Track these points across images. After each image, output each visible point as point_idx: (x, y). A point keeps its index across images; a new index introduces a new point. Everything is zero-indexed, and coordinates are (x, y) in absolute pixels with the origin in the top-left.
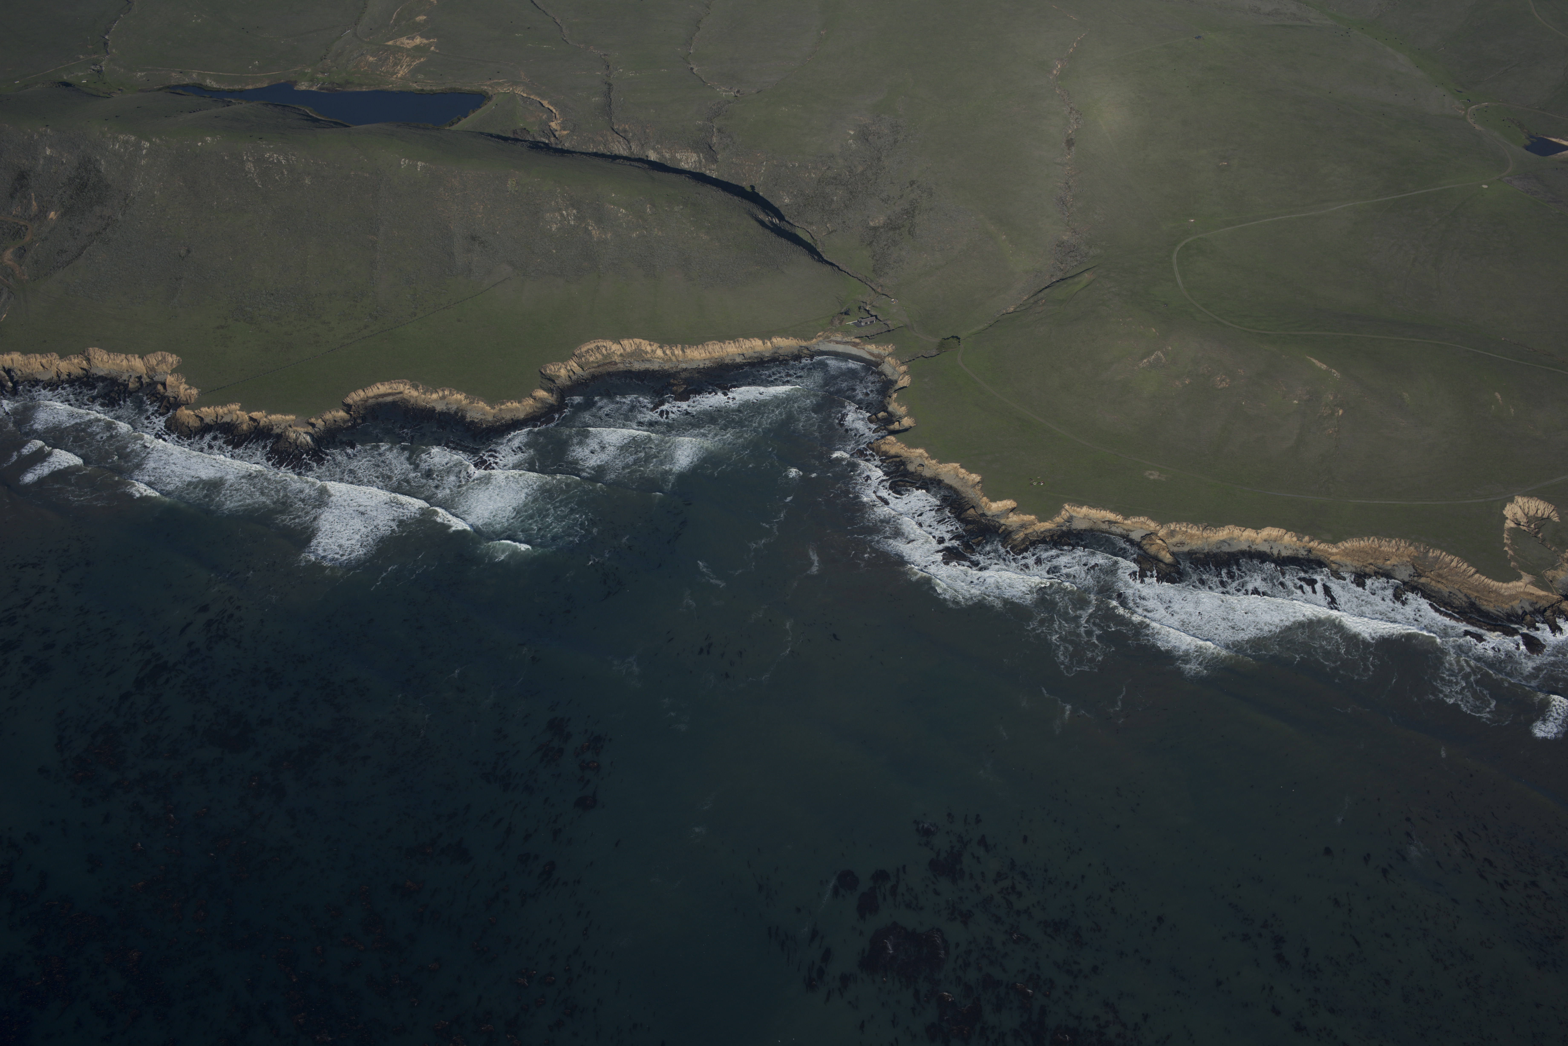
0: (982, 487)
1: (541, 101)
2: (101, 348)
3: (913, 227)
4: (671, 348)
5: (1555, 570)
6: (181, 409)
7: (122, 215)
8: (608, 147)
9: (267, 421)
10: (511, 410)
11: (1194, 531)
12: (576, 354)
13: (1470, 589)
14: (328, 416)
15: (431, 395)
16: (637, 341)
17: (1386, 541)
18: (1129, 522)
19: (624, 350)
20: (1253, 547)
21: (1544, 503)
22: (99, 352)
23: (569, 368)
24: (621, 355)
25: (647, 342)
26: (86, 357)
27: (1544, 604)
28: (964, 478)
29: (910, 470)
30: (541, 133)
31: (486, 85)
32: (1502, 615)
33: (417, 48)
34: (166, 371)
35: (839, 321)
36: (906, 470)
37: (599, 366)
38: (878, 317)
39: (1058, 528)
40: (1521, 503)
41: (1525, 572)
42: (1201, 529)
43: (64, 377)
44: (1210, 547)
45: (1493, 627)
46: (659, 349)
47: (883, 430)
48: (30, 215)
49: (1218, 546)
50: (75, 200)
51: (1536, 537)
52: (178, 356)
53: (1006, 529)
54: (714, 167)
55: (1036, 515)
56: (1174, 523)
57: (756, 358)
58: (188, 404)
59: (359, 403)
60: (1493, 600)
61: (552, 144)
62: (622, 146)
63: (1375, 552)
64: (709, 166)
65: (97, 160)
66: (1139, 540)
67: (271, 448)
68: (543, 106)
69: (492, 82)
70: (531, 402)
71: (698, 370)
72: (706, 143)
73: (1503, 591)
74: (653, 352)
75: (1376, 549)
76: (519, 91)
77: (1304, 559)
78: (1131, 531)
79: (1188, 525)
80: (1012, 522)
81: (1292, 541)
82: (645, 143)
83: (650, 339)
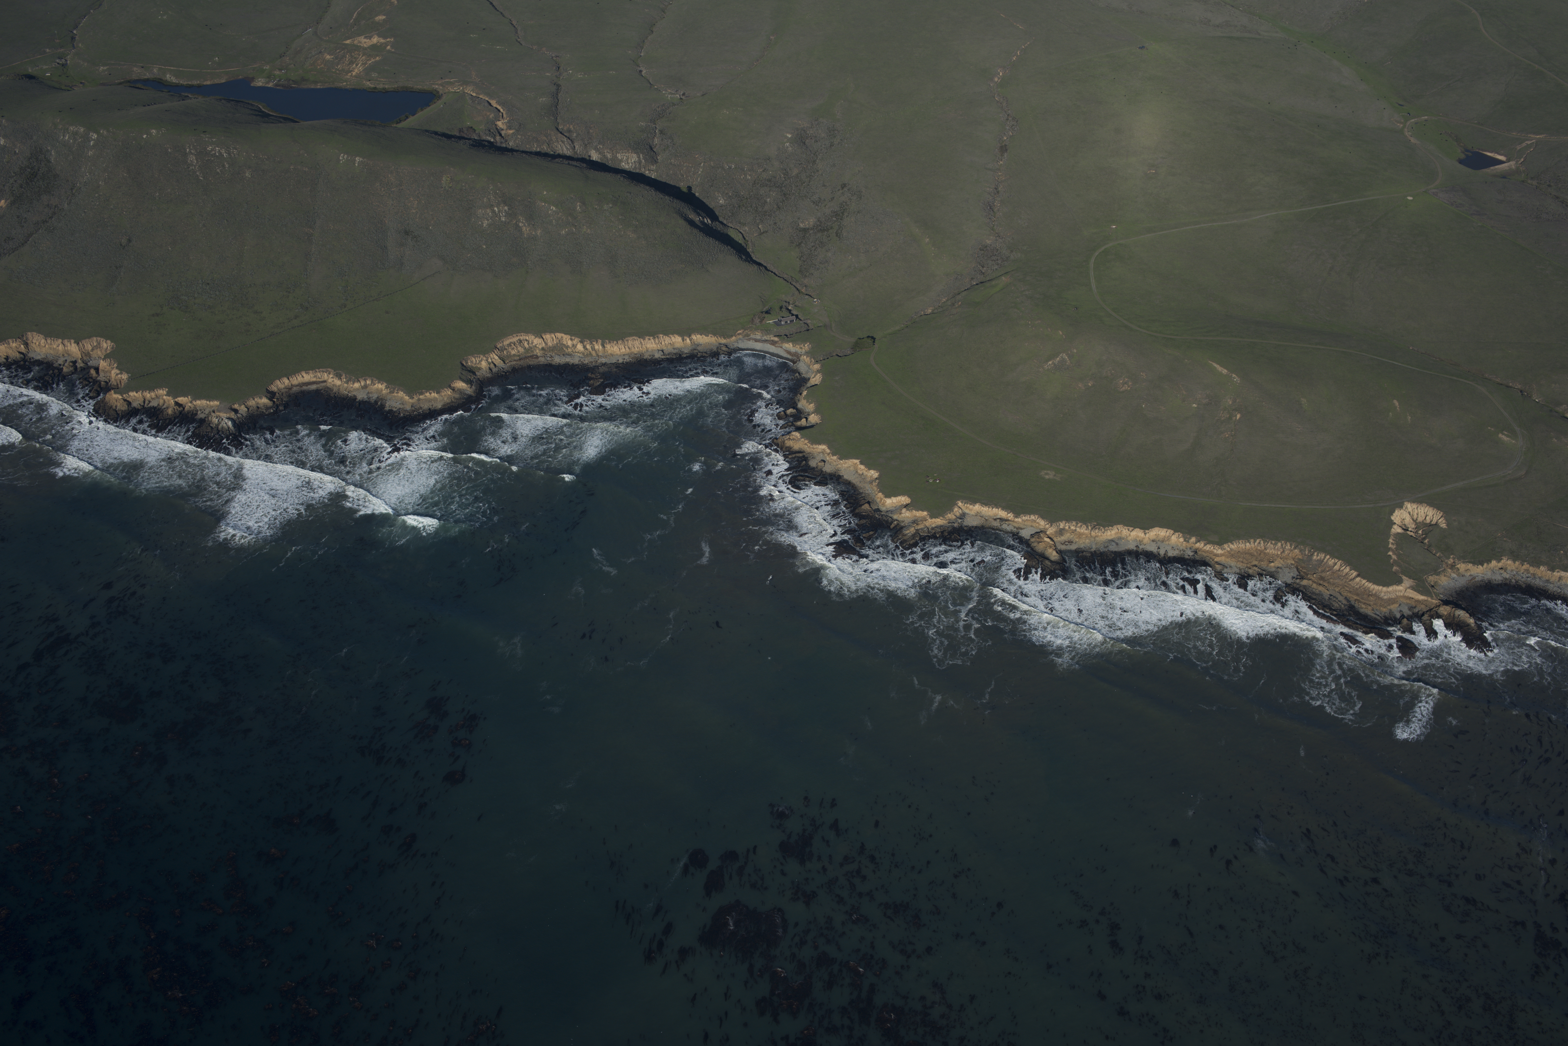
0: (879, 483)
1: (489, 101)
2: (39, 333)
3: (841, 229)
4: (591, 343)
5: (1437, 575)
6: (110, 393)
7: (68, 204)
8: (552, 147)
9: (192, 406)
10: (430, 400)
11: (1083, 530)
12: (498, 346)
13: (1350, 592)
14: (252, 403)
15: (353, 384)
16: (559, 335)
17: (1271, 543)
18: (1020, 520)
19: (546, 344)
20: (1141, 547)
21: (1433, 510)
22: (37, 336)
23: (490, 360)
24: (543, 349)
25: (569, 337)
26: (24, 341)
27: (1424, 608)
28: (863, 474)
29: (811, 466)
30: (487, 132)
31: (437, 84)
32: (1379, 618)
33: (374, 47)
34: (101, 356)
35: (759, 320)
36: (807, 465)
37: (520, 359)
38: (799, 316)
39: (950, 524)
40: (1410, 509)
41: (1406, 577)
42: (1090, 528)
43: (2, 360)
44: (1097, 546)
45: (1368, 630)
46: (579, 343)
47: (790, 426)
49: (1106, 546)
50: (25, 189)
51: (1422, 542)
52: (112, 342)
53: (898, 524)
54: (653, 167)
55: (928, 511)
56: (1064, 522)
57: (675, 354)
58: (118, 388)
59: (283, 391)
60: (1372, 603)
61: (496, 143)
62: (565, 146)
63: (1260, 554)
64: (648, 166)
65: (48, 151)
66: (1028, 538)
67: (193, 432)
68: (491, 106)
69: (443, 81)
70: (449, 393)
71: (617, 365)
72: (647, 144)
73: (1383, 594)
74: (574, 346)
75: (1261, 551)
76: (469, 90)
77: (1189, 560)
78: (1021, 529)
80: (904, 517)
81: (1179, 541)
82: (588, 143)
83: (571, 333)
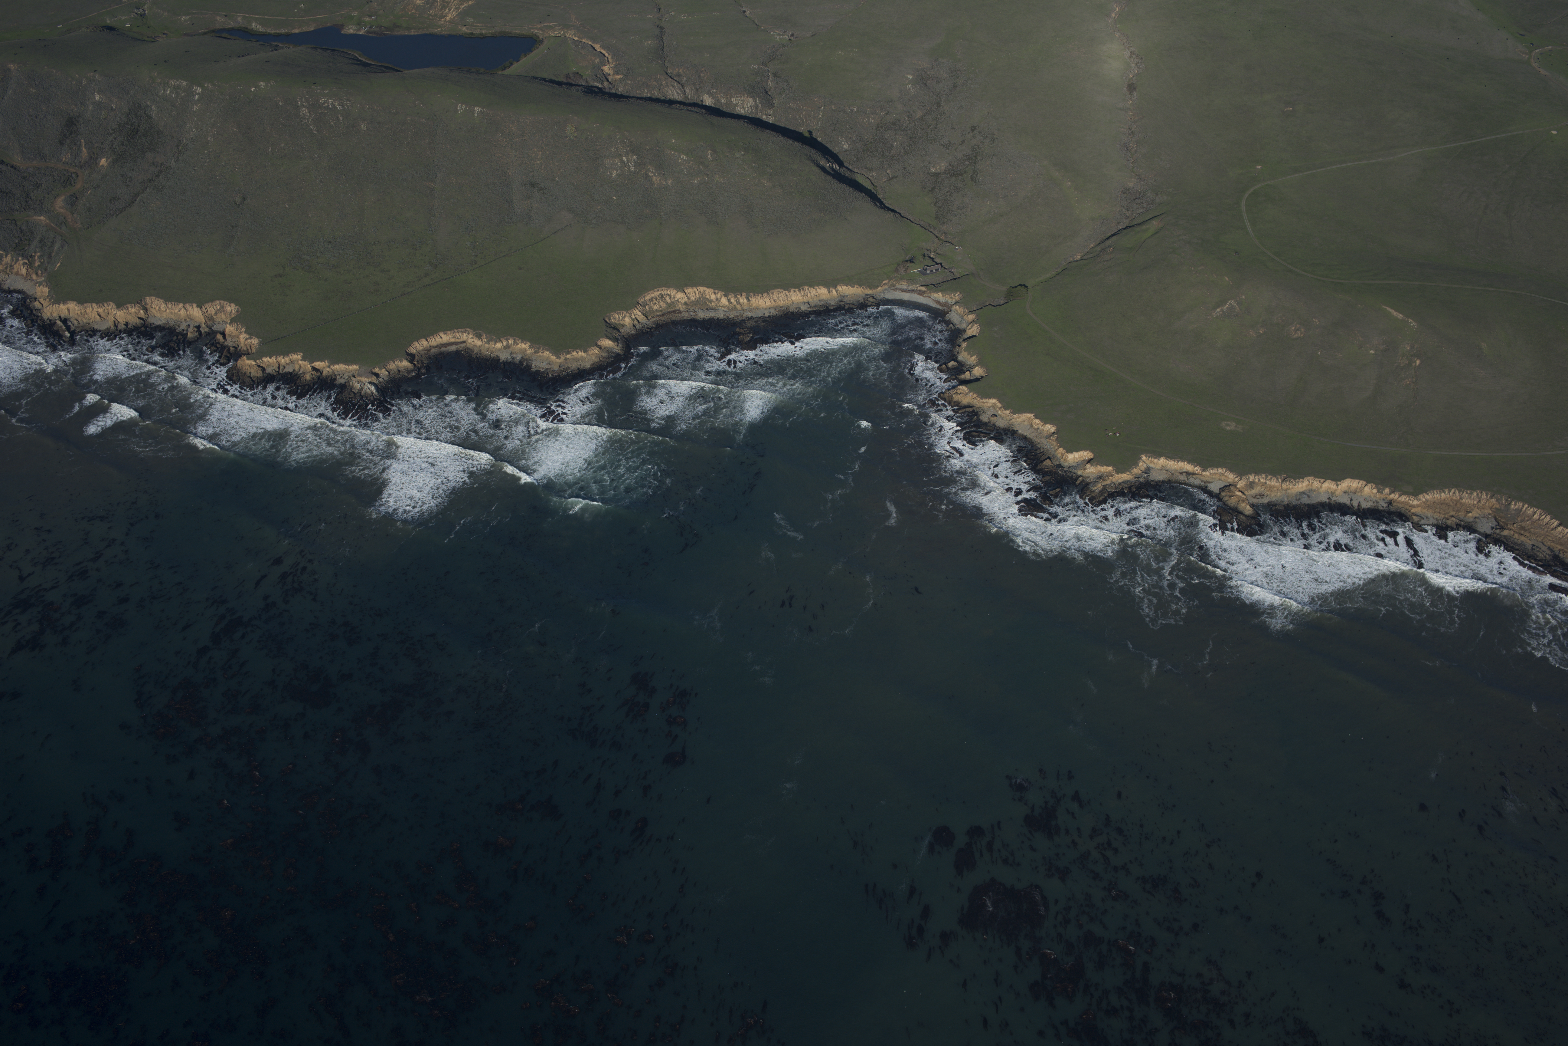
0: (1058, 438)
1: (593, 45)
2: (158, 298)
3: (976, 173)
4: (736, 297)
6: (242, 359)
7: (175, 161)
8: (663, 92)
9: (331, 371)
10: (577, 360)
11: (1273, 482)
12: (640, 302)
13: (1553, 541)
14: (392, 366)
15: (495, 344)
16: (702, 289)
17: (1467, 493)
18: (1207, 473)
19: (689, 298)
20: (1333, 499)
22: (156, 301)
23: (633, 317)
24: (685, 303)
25: (712, 291)
26: (143, 306)
28: (1038, 428)
29: (983, 421)
30: (595, 78)
31: (536, 29)
34: (225, 320)
35: (904, 269)
36: (979, 420)
37: (663, 315)
38: (943, 265)
39: (1136, 479)
43: (122, 326)
44: (1289, 499)
46: (723, 297)
47: (954, 380)
48: (80, 162)
49: (1298, 498)
50: (127, 147)
52: (236, 305)
53: (1083, 480)
54: (770, 112)
55: (1113, 466)
56: (1253, 475)
57: (822, 306)
58: (248, 354)
59: (422, 353)
61: (605, 89)
62: (676, 91)
63: (1456, 504)
64: (766, 111)
65: (147, 106)
66: (1218, 492)
67: (336, 398)
68: (596, 50)
69: (543, 25)
70: (597, 352)
71: (764, 319)
72: (762, 88)
74: (718, 300)
75: (1457, 502)
76: (571, 34)
77: (1384, 511)
78: (1209, 482)
79: (1267, 476)
80: (1089, 473)
81: (1372, 493)
82: (700, 88)
83: (715, 287)
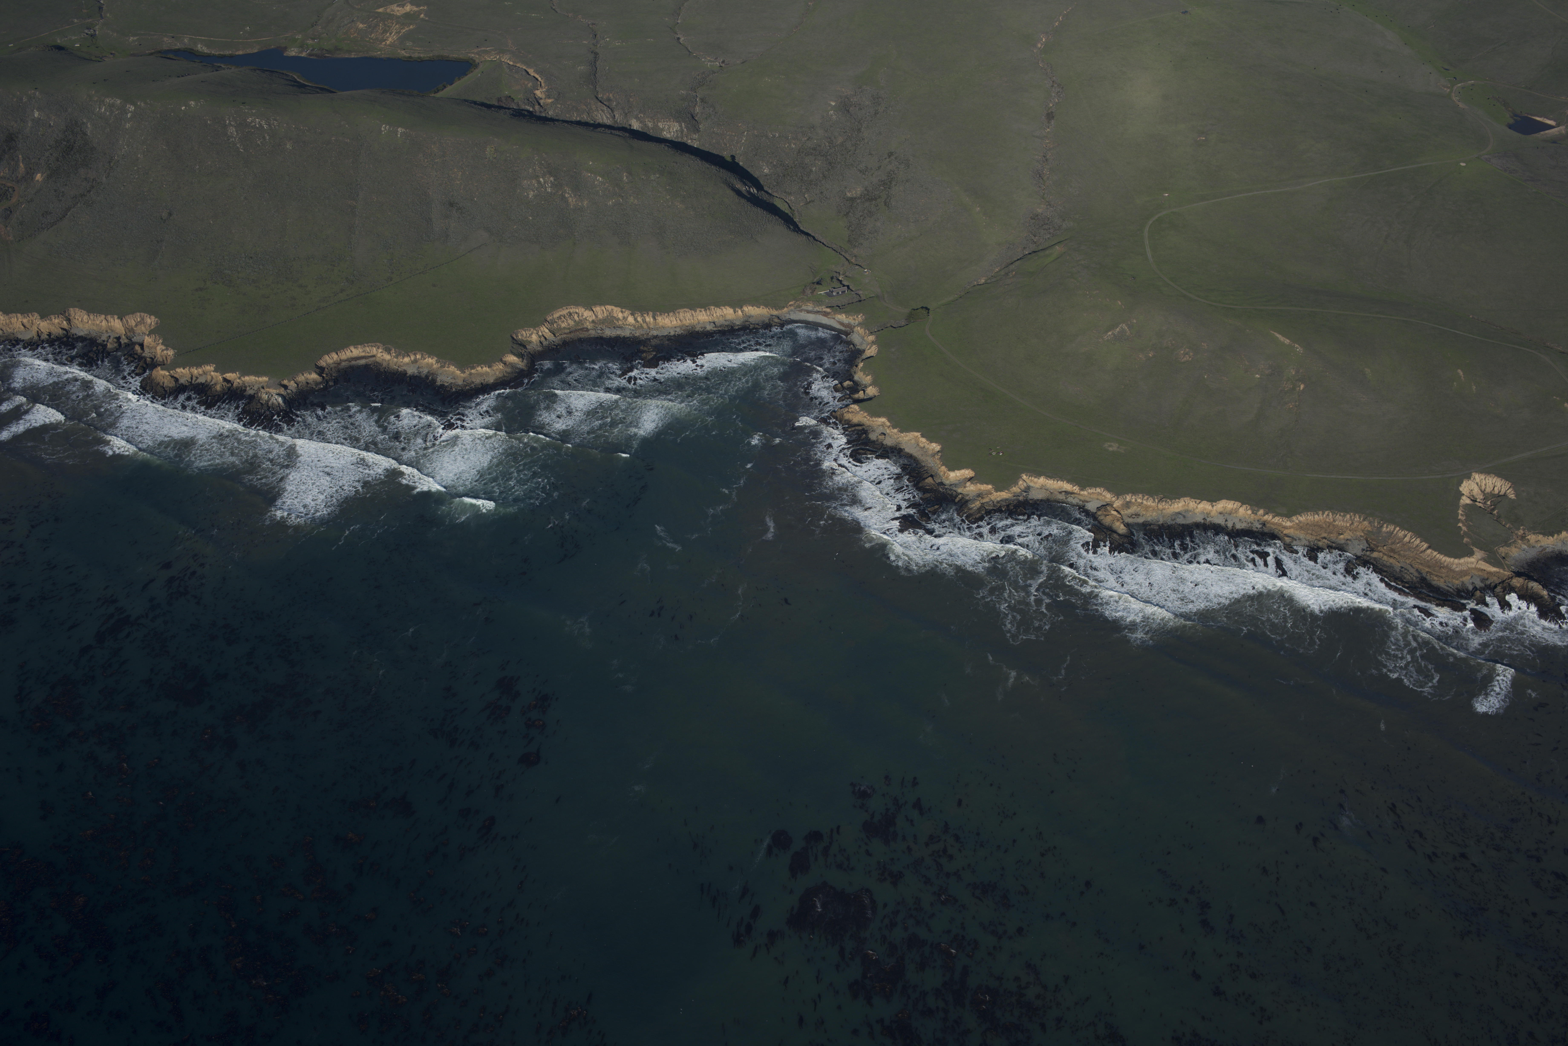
0: (941, 456)
1: (527, 69)
2: (81, 309)
3: (889, 198)
4: (642, 315)
5: (1508, 546)
6: (157, 369)
7: (106, 177)
8: (592, 116)
9: (241, 382)
10: (481, 375)
11: (1150, 503)
12: (548, 319)
13: (1421, 564)
14: (301, 378)
15: (403, 358)
16: (609, 307)
17: (1340, 515)
18: (1085, 493)
19: (596, 316)
20: (1208, 520)
21: (1501, 480)
22: (79, 312)
23: (540, 334)
24: (593, 321)
25: (619, 309)
26: (66, 317)
27: (1495, 580)
28: (924, 447)
29: (872, 439)
30: (526, 101)
31: (473, 53)
32: (1452, 590)
33: (407, 15)
34: (145, 332)
35: (811, 291)
36: (867, 438)
37: (570, 332)
38: (851, 287)
39: (1015, 498)
40: (1478, 480)
41: (1478, 548)
42: (1156, 500)
43: (44, 337)
44: (1165, 519)
45: (1442, 602)
46: (630, 316)
47: (848, 399)
48: (17, 177)
49: (1173, 518)
50: (61, 163)
51: (1491, 514)
52: (156, 317)
53: (963, 498)
54: (695, 136)
55: (993, 485)
56: (1130, 495)
57: (727, 326)
58: (164, 365)
59: (332, 366)
60: (1444, 575)
61: (536, 112)
62: (605, 115)
63: (1329, 526)
64: (691, 135)
65: (83, 123)
66: (1095, 511)
67: (243, 409)
68: (529, 75)
69: (480, 50)
70: (501, 367)
71: (669, 338)
72: (688, 113)
73: (1454, 566)
74: (625, 318)
75: (1330, 524)
76: (506, 59)
77: (1258, 532)
78: (1087, 502)
79: (1143, 496)
80: (969, 491)
81: (1247, 514)
82: (629, 112)
83: (622, 306)
